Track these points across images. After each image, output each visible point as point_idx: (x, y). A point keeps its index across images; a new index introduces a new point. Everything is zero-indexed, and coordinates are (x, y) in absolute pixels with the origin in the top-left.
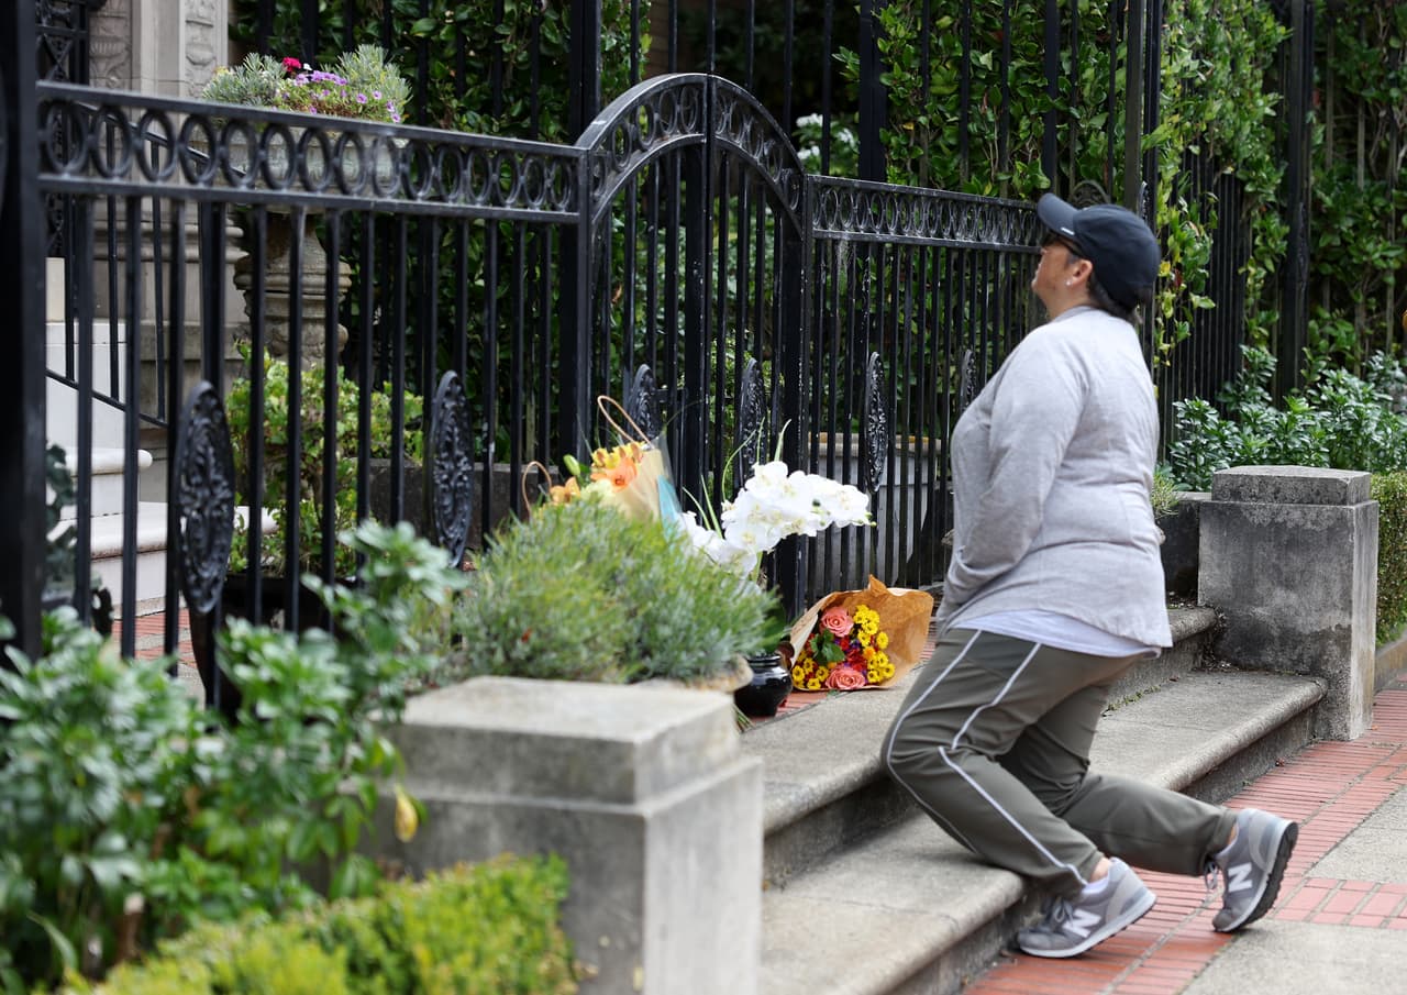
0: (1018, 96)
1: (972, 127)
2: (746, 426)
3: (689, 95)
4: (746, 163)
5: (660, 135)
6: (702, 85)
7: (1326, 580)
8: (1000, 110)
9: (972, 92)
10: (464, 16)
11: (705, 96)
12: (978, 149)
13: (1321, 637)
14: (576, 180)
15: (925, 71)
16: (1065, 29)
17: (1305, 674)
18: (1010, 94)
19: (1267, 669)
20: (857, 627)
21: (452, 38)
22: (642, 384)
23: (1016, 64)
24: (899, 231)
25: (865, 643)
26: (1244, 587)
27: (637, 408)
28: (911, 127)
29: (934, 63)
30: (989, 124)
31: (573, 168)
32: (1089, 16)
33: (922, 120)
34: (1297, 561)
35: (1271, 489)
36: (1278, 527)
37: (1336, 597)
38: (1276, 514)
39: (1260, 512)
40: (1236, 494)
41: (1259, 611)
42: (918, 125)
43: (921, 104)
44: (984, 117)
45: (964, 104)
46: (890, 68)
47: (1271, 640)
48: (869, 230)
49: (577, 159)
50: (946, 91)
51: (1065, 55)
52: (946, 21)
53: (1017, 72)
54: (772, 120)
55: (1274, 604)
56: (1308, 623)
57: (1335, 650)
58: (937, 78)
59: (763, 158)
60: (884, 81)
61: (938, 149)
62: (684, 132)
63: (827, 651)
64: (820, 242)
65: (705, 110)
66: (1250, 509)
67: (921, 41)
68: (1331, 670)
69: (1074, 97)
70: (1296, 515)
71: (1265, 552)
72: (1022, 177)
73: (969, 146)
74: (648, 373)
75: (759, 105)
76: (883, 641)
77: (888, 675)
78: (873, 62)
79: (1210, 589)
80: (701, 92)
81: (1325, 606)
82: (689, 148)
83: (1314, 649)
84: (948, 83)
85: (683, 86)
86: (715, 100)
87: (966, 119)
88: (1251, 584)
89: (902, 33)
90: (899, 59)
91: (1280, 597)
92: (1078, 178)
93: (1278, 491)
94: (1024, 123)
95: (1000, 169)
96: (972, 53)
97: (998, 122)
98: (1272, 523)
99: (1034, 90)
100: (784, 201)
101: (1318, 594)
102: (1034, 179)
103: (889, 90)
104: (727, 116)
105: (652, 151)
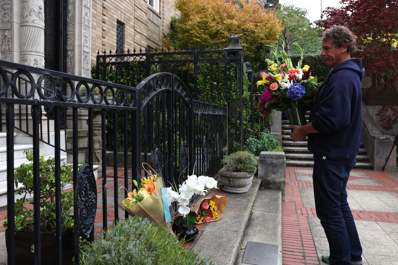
0: (221, 89)
1: (213, 95)
2: (182, 158)
3: (168, 78)
4: (181, 96)
5: (160, 87)
6: (171, 76)
7: (281, 173)
8: (218, 91)
9: (213, 89)
10: (128, 78)
11: (171, 79)
12: (214, 98)
13: (280, 183)
14: (136, 98)
15: (205, 85)
16: (228, 78)
17: (277, 189)
18: (220, 89)
19: (271, 188)
20: (210, 206)
21: (127, 82)
22: (156, 153)
23: (220, 84)
24: (208, 112)
25: (212, 210)
26: (266, 174)
27: (155, 160)
28: (203, 95)
29: (206, 84)
30: (216, 94)
31: (135, 94)
32: (232, 76)
33: (205, 93)
34: (276, 169)
35: (270, 157)
36: (272, 163)
37: (283, 176)
38: (272, 161)
39: (269, 161)
40: (264, 158)
41: (269, 178)
42: (204, 94)
43: (204, 91)
44: (215, 93)
45: (212, 91)
46: (199, 85)
47: (271, 183)
48: (203, 112)
49: (136, 91)
50: (209, 89)
51: (229, 82)
52: (208, 77)
53: (221, 85)
54: (186, 87)
55: (272, 177)
56: (278, 180)
57: (283, 185)
58: (207, 86)
59: (184, 95)
60: (198, 87)
61: (208, 98)
62: (166, 87)
63: (203, 213)
64: (195, 114)
65: (171, 83)
66: (267, 160)
67: (204, 80)
68: (282, 189)
69: (230, 89)
70: (275, 161)
71: (270, 168)
72: (222, 103)
73: (213, 98)
74: (158, 150)
75: (183, 83)
76: (216, 209)
77: (217, 217)
78: (196, 84)
79: (260, 174)
80: (170, 78)
81: (281, 177)
82: (168, 91)
83: (279, 185)
84: (209, 87)
85: (166, 75)
86: (174, 80)
87: (212, 93)
88: (268, 174)
89: (201, 79)
90: (201, 83)
91: (273, 176)
92: (231, 103)
93: (272, 157)
94: (222, 94)
95: (218, 101)
96: (213, 82)
97: (218, 94)
98: (271, 163)
99: (224, 88)
100: (189, 105)
101: (280, 175)
102: (224, 103)
103: (199, 88)
104: (177, 85)
105: (158, 91)
